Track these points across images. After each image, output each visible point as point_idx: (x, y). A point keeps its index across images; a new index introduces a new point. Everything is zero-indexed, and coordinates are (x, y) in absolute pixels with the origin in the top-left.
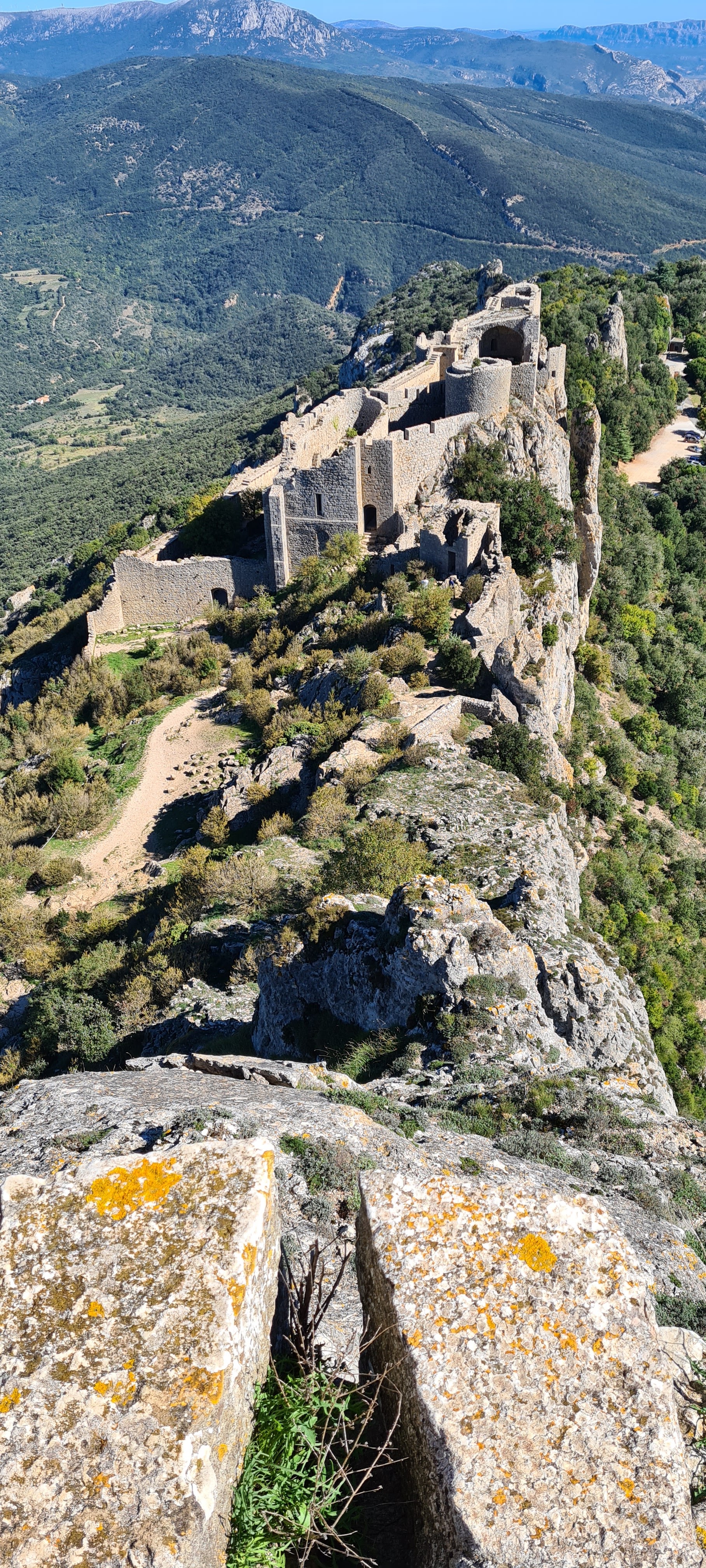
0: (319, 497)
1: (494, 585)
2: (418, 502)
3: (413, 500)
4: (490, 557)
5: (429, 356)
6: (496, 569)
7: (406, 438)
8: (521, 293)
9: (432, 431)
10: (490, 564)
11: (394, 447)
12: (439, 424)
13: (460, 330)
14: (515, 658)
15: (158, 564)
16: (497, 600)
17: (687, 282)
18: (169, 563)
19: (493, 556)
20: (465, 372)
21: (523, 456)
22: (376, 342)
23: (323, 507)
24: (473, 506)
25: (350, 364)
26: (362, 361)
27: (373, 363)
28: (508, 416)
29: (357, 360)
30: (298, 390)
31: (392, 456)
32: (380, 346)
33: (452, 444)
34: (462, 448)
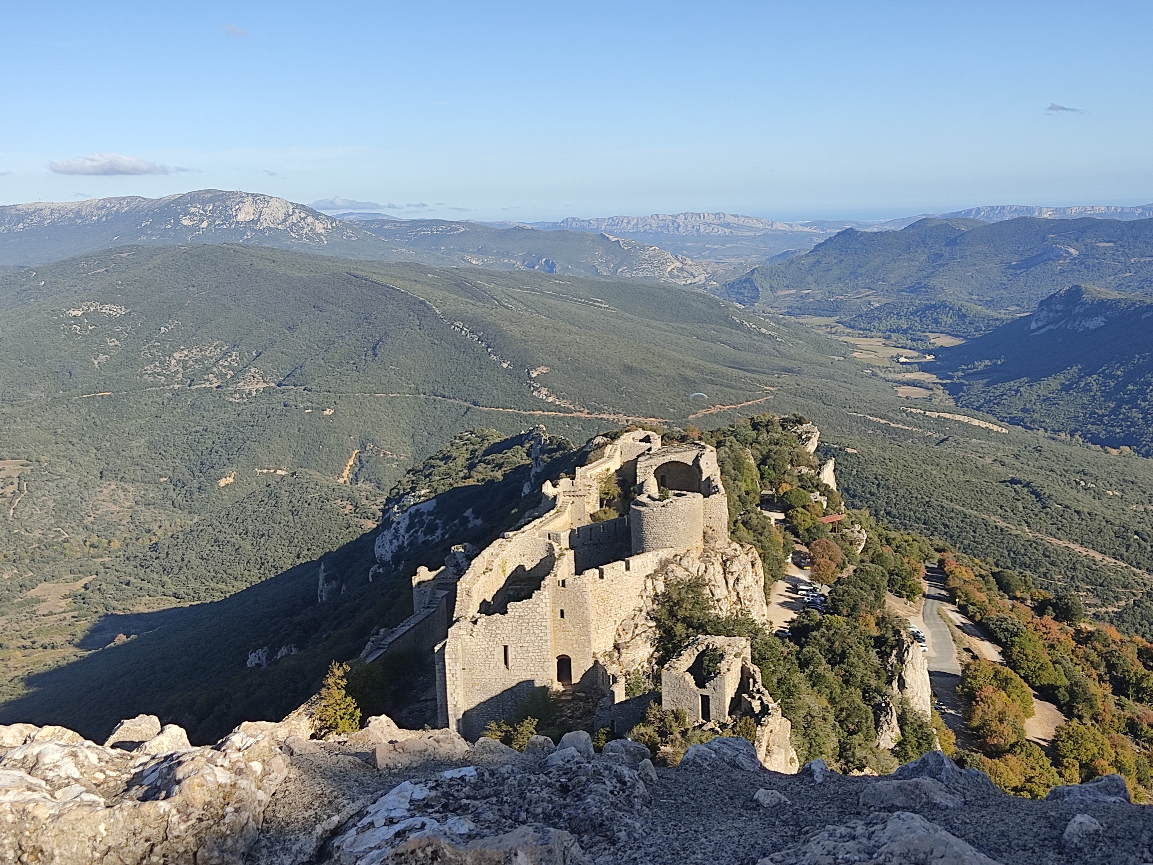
0: (506, 648)
1: (767, 730)
2: (618, 648)
3: (610, 647)
4: (754, 698)
5: (559, 503)
6: (765, 710)
7: (601, 577)
9: (628, 568)
10: (756, 706)
11: (589, 587)
12: (635, 561)
13: (586, 476)
16: (773, 748)
17: (764, 436)
19: (757, 696)
21: (726, 593)
22: (417, 510)
23: (510, 660)
24: (719, 641)
25: (388, 534)
26: (402, 531)
27: (416, 532)
28: (704, 551)
29: (396, 530)
30: (323, 567)
31: (590, 598)
32: (423, 513)
33: (649, 582)
34: (661, 588)
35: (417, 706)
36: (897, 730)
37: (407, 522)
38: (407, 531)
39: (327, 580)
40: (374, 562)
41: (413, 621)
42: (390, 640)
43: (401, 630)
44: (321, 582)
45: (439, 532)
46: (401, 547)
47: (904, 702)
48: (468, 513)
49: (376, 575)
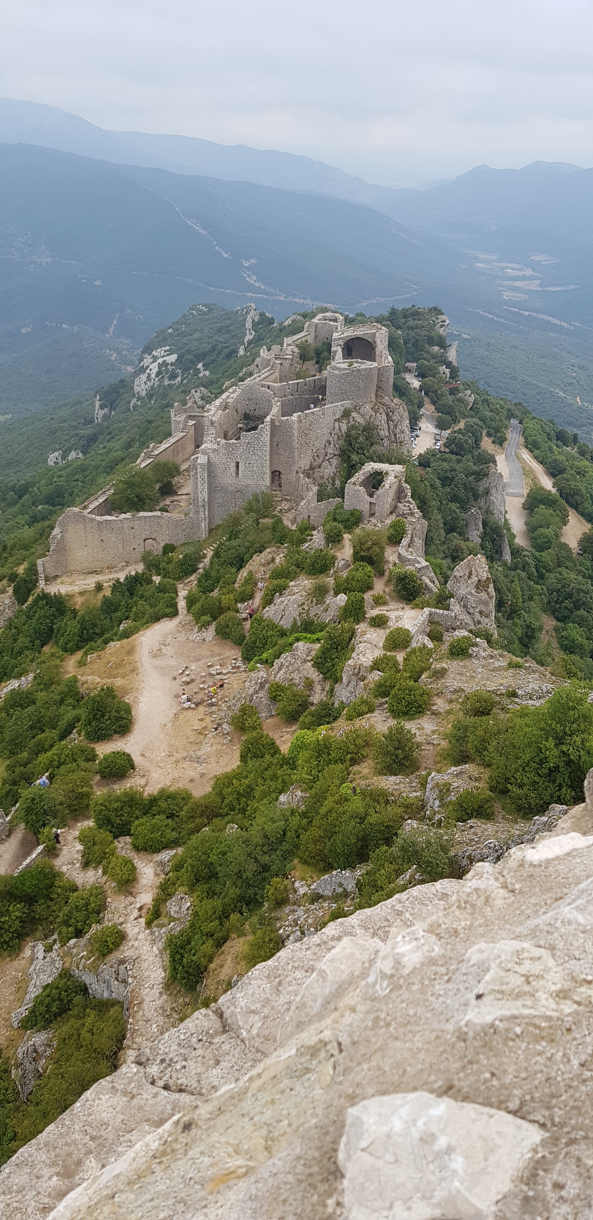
0: (238, 463)
1: (412, 527)
2: (312, 468)
3: (309, 467)
4: (405, 506)
5: (271, 363)
6: (412, 514)
7: (305, 418)
8: (330, 320)
9: (323, 413)
10: (406, 511)
11: (296, 426)
12: (328, 408)
13: (289, 345)
14: (469, 577)
15: (99, 518)
16: (415, 539)
18: (109, 518)
19: (408, 504)
20: (344, 369)
21: (387, 434)
22: (164, 361)
23: (240, 472)
24: (384, 467)
25: (144, 377)
26: (153, 376)
27: (163, 377)
28: (376, 404)
29: (149, 375)
30: (98, 398)
31: (296, 432)
32: (167, 364)
33: (337, 424)
34: (344, 428)
35: (176, 498)
36: (481, 530)
37: (157, 369)
38: (157, 376)
39: (102, 407)
40: (134, 395)
41: (172, 440)
42: (156, 452)
43: (163, 446)
44: (97, 409)
45: (179, 379)
46: (152, 387)
47: (488, 512)
48: (200, 366)
49: (135, 407)
